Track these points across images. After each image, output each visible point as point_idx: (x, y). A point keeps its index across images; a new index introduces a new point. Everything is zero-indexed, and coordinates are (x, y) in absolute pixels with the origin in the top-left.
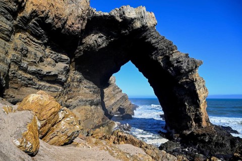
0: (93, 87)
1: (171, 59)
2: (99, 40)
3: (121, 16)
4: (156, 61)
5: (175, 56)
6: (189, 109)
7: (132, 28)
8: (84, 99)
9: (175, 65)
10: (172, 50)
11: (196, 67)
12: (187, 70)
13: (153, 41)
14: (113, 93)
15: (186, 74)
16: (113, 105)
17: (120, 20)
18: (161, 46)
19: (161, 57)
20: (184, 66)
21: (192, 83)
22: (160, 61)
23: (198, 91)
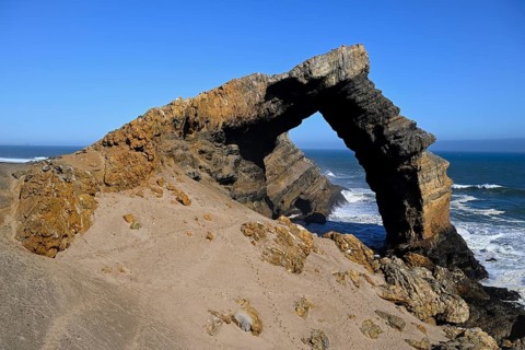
0: (254, 169)
1: (385, 132)
2: (272, 106)
3: (306, 76)
4: (364, 132)
5: (391, 129)
6: (409, 213)
7: (324, 86)
8: (244, 192)
9: (392, 141)
10: (388, 118)
11: (422, 148)
12: (409, 152)
13: (359, 99)
14: (284, 164)
15: (408, 157)
16: (284, 192)
17: (305, 82)
18: (371, 107)
19: (371, 126)
20: (404, 146)
21: (414, 173)
22: (370, 132)
23: (421, 187)
